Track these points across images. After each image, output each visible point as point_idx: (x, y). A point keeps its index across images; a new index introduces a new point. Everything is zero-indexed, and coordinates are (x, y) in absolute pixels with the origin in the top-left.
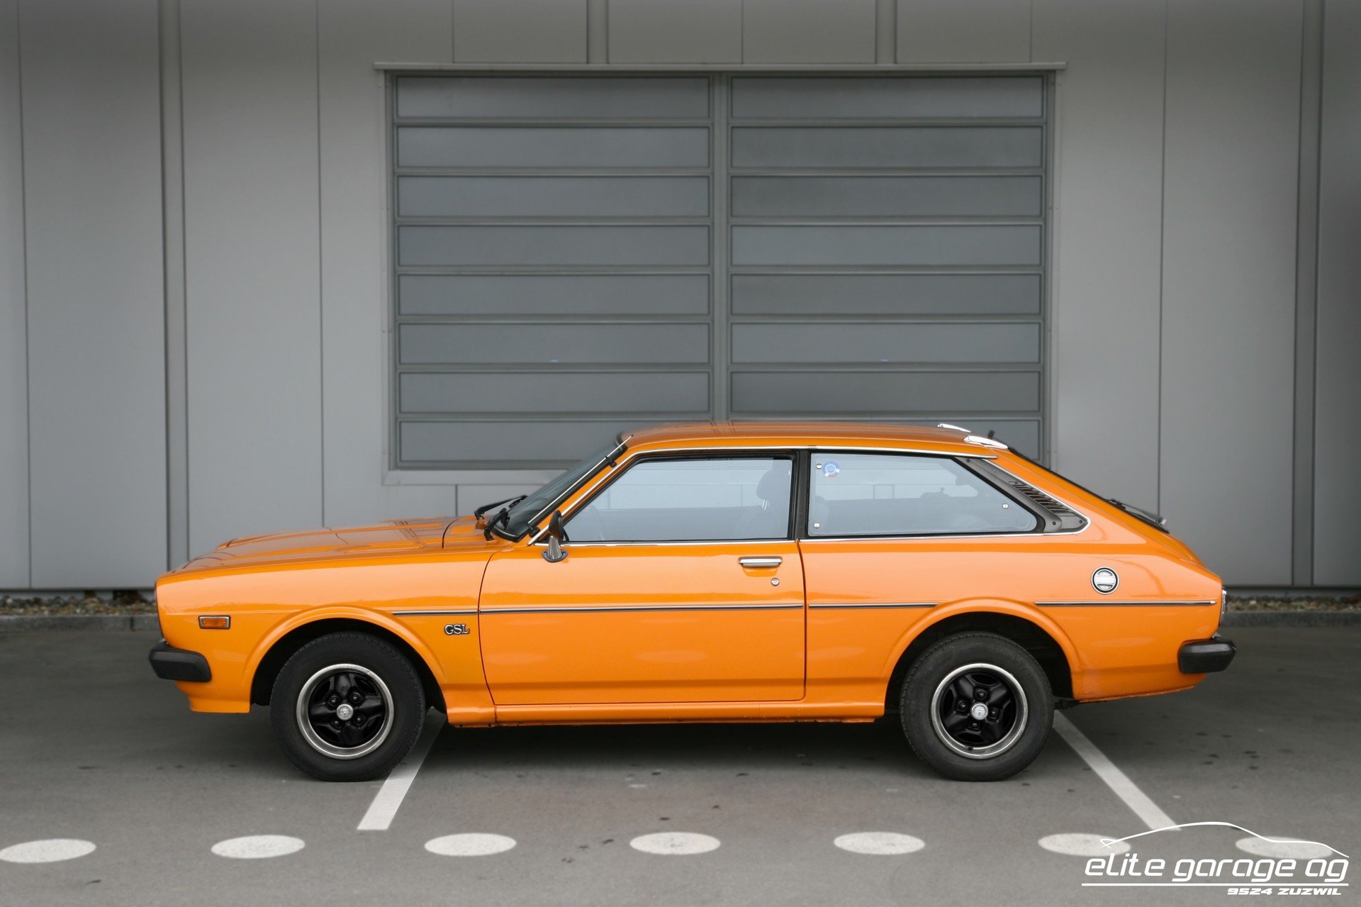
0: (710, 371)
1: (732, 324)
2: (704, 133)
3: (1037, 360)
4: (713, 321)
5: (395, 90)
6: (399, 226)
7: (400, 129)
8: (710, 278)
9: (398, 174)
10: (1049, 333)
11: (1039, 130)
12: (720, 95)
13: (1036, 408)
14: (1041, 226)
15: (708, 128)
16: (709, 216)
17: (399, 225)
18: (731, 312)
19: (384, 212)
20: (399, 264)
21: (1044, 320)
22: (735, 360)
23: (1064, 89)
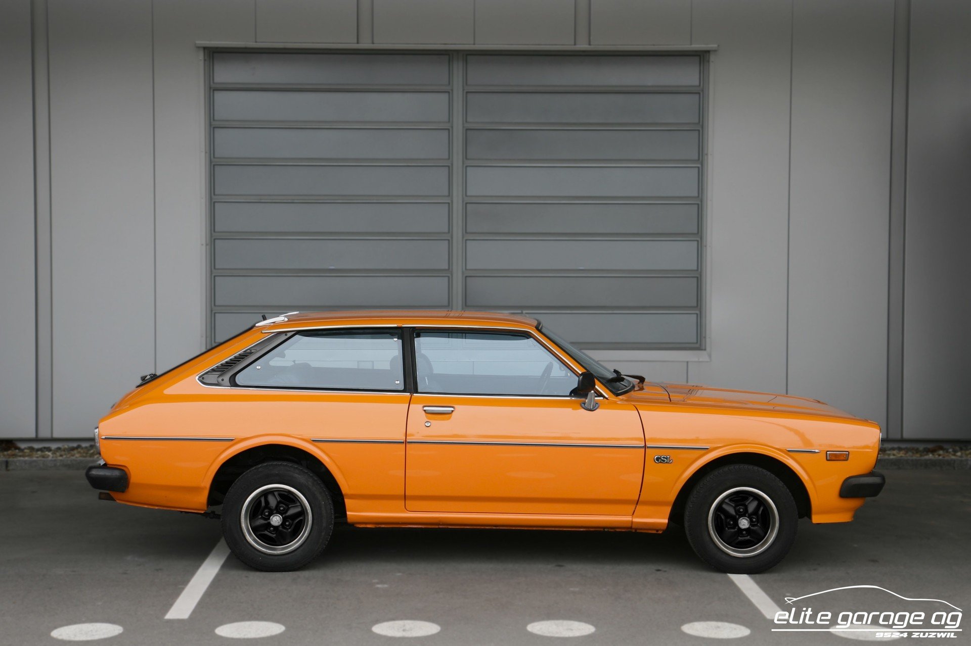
0: (450, 275)
1: (466, 240)
2: (446, 95)
3: (696, 268)
4: (452, 238)
5: (211, 64)
7: (215, 92)
8: (450, 205)
9: (213, 126)
10: (704, 248)
11: (697, 96)
12: (458, 69)
13: (695, 304)
14: (698, 167)
15: (449, 92)
16: (449, 159)
17: (215, 164)
18: (466, 232)
19: (203, 154)
20: (214, 194)
21: (701, 238)
22: (468, 267)
23: (716, 66)
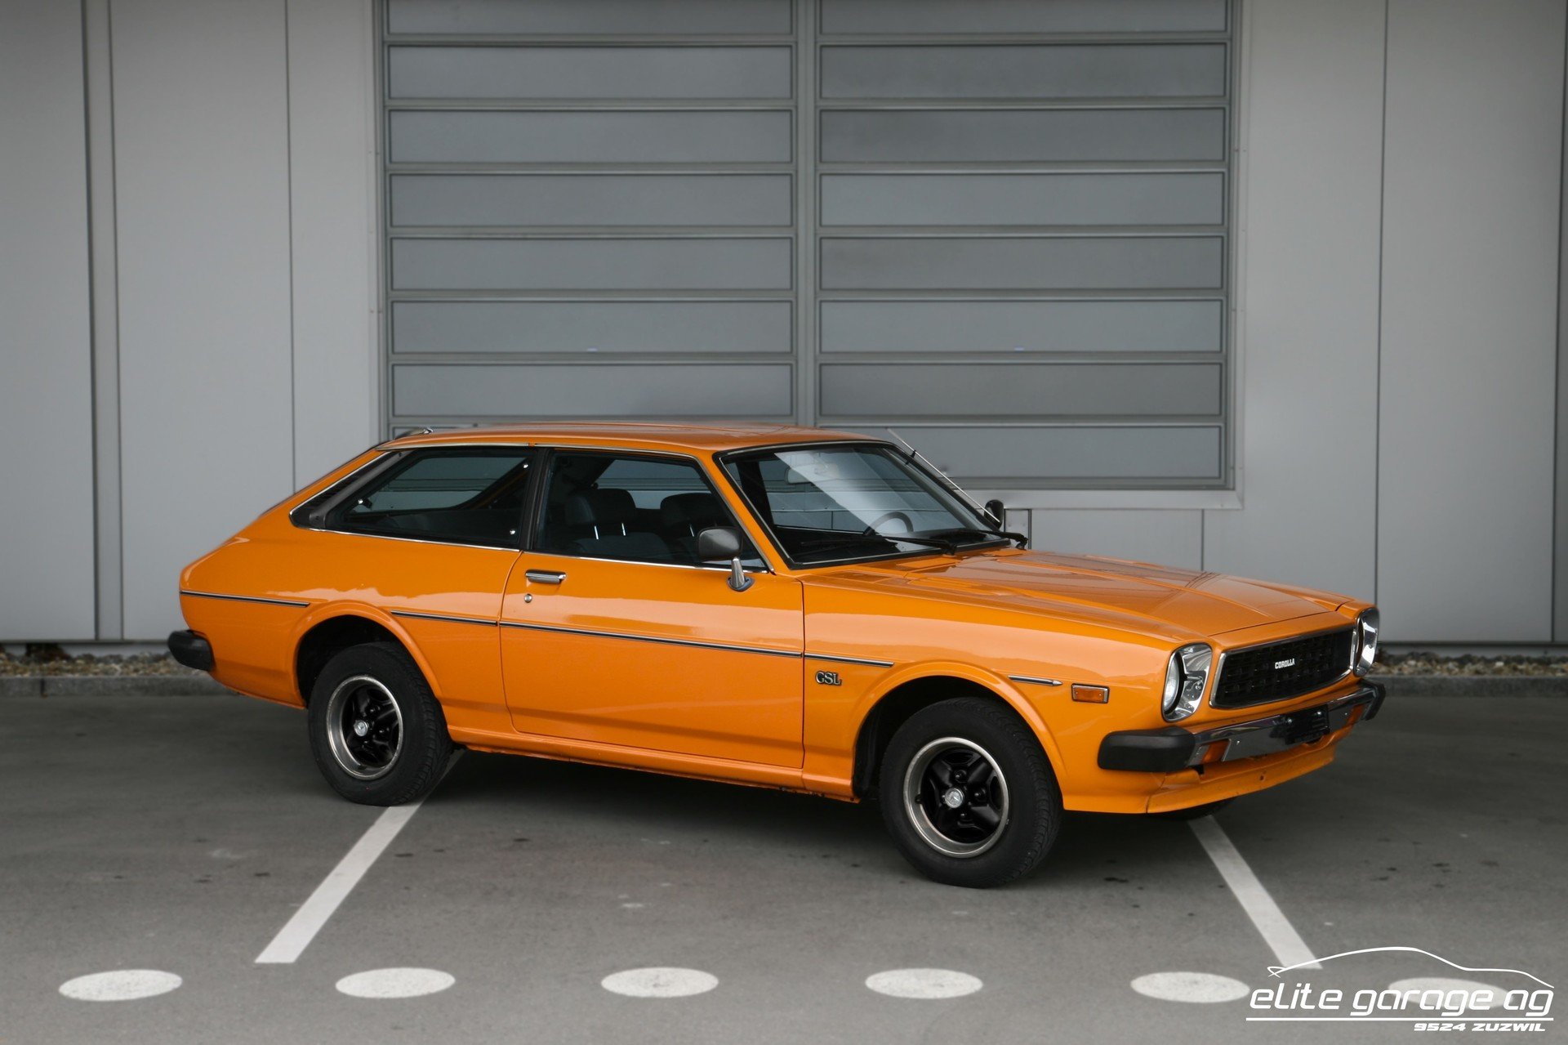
0: (793, 362)
1: (821, 302)
2: (787, 52)
3: (1217, 348)
4: (797, 298)
6: (391, 175)
7: (392, 49)
8: (793, 242)
9: (389, 108)
11: (1221, 49)
12: (806, 5)
13: (1216, 411)
14: (1223, 173)
15: (791, 47)
16: (791, 162)
17: (391, 173)
18: (820, 287)
20: (392, 225)
21: (1227, 296)
22: (825, 349)
